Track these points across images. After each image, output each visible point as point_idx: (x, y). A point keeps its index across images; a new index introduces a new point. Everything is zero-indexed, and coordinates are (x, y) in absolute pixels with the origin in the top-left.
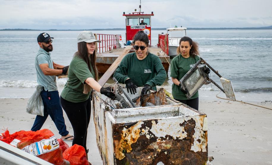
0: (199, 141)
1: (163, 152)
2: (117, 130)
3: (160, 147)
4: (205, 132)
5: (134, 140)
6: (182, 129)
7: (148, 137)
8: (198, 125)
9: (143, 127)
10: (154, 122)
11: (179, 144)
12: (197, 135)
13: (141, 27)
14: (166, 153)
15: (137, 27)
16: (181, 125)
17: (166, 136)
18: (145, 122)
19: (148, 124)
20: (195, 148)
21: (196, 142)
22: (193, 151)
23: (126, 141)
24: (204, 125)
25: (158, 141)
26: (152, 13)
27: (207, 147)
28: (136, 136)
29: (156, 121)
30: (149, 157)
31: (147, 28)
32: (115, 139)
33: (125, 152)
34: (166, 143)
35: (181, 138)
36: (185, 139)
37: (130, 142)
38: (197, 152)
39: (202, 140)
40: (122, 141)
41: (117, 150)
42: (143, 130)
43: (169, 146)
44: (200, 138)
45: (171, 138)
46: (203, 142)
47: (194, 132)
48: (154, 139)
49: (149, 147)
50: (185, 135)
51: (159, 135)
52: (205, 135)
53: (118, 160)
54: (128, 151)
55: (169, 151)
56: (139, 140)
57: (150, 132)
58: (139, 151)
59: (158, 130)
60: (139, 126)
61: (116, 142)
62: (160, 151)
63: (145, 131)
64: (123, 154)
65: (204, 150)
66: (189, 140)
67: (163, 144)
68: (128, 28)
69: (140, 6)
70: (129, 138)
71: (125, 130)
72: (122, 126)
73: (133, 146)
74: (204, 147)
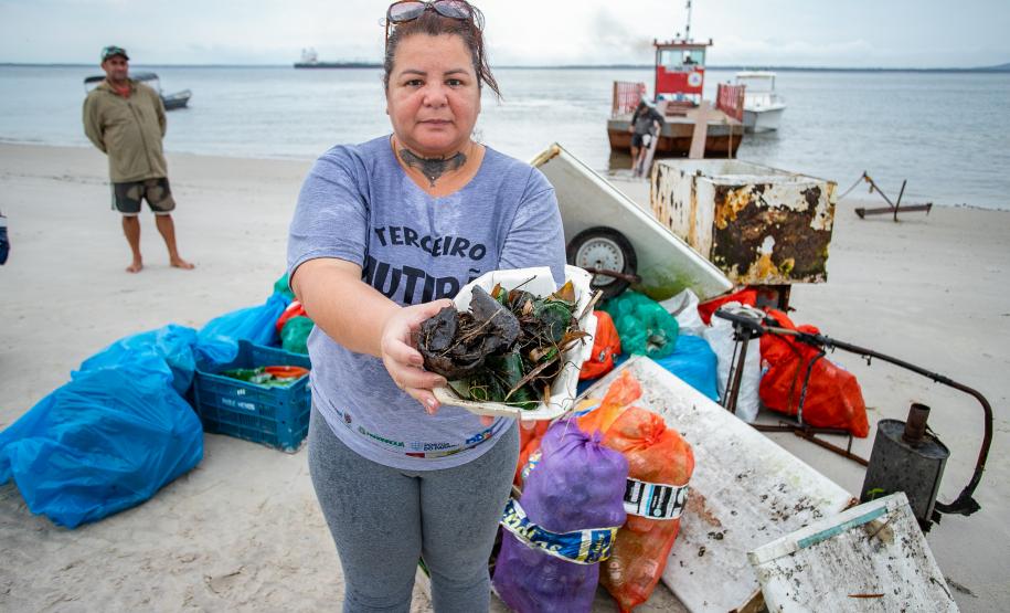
0: (823, 215)
1: (774, 224)
2: (721, 194)
3: (772, 217)
4: (833, 205)
5: (740, 206)
6: (803, 197)
7: (758, 204)
8: (824, 194)
9: (754, 191)
10: (767, 187)
11: (795, 217)
12: (820, 208)
13: (686, 69)
14: (778, 226)
15: (677, 68)
16: (802, 193)
17: (782, 206)
18: (756, 185)
19: (760, 188)
20: (817, 224)
21: (818, 217)
22: (812, 229)
23: (731, 207)
24: (833, 196)
25: (770, 210)
26: (711, 41)
27: (832, 225)
28: (744, 202)
29: (771, 186)
30: (756, 230)
31: (697, 70)
32: (717, 203)
33: (728, 220)
34: (780, 214)
35: (800, 210)
36: (805, 212)
37: (735, 209)
38: (819, 231)
39: (827, 214)
40: (726, 206)
41: (718, 216)
42: (753, 195)
43: (783, 218)
44: (825, 212)
45: (787, 208)
46: (828, 218)
47: (817, 202)
48: (765, 208)
49: (758, 217)
50: (805, 206)
51: (771, 203)
52: (832, 210)
53: (718, 229)
54: (732, 219)
55: (782, 225)
56: (747, 207)
57: (761, 199)
58: (745, 220)
59: (772, 199)
60: (749, 189)
61: (719, 207)
62: (770, 223)
63: (756, 197)
64: (725, 223)
65: (828, 229)
66: (810, 213)
67: (776, 216)
68: (660, 70)
69: (688, 28)
70: (734, 204)
71: (731, 193)
72: (727, 188)
73: (739, 213)
74: (828, 224)
